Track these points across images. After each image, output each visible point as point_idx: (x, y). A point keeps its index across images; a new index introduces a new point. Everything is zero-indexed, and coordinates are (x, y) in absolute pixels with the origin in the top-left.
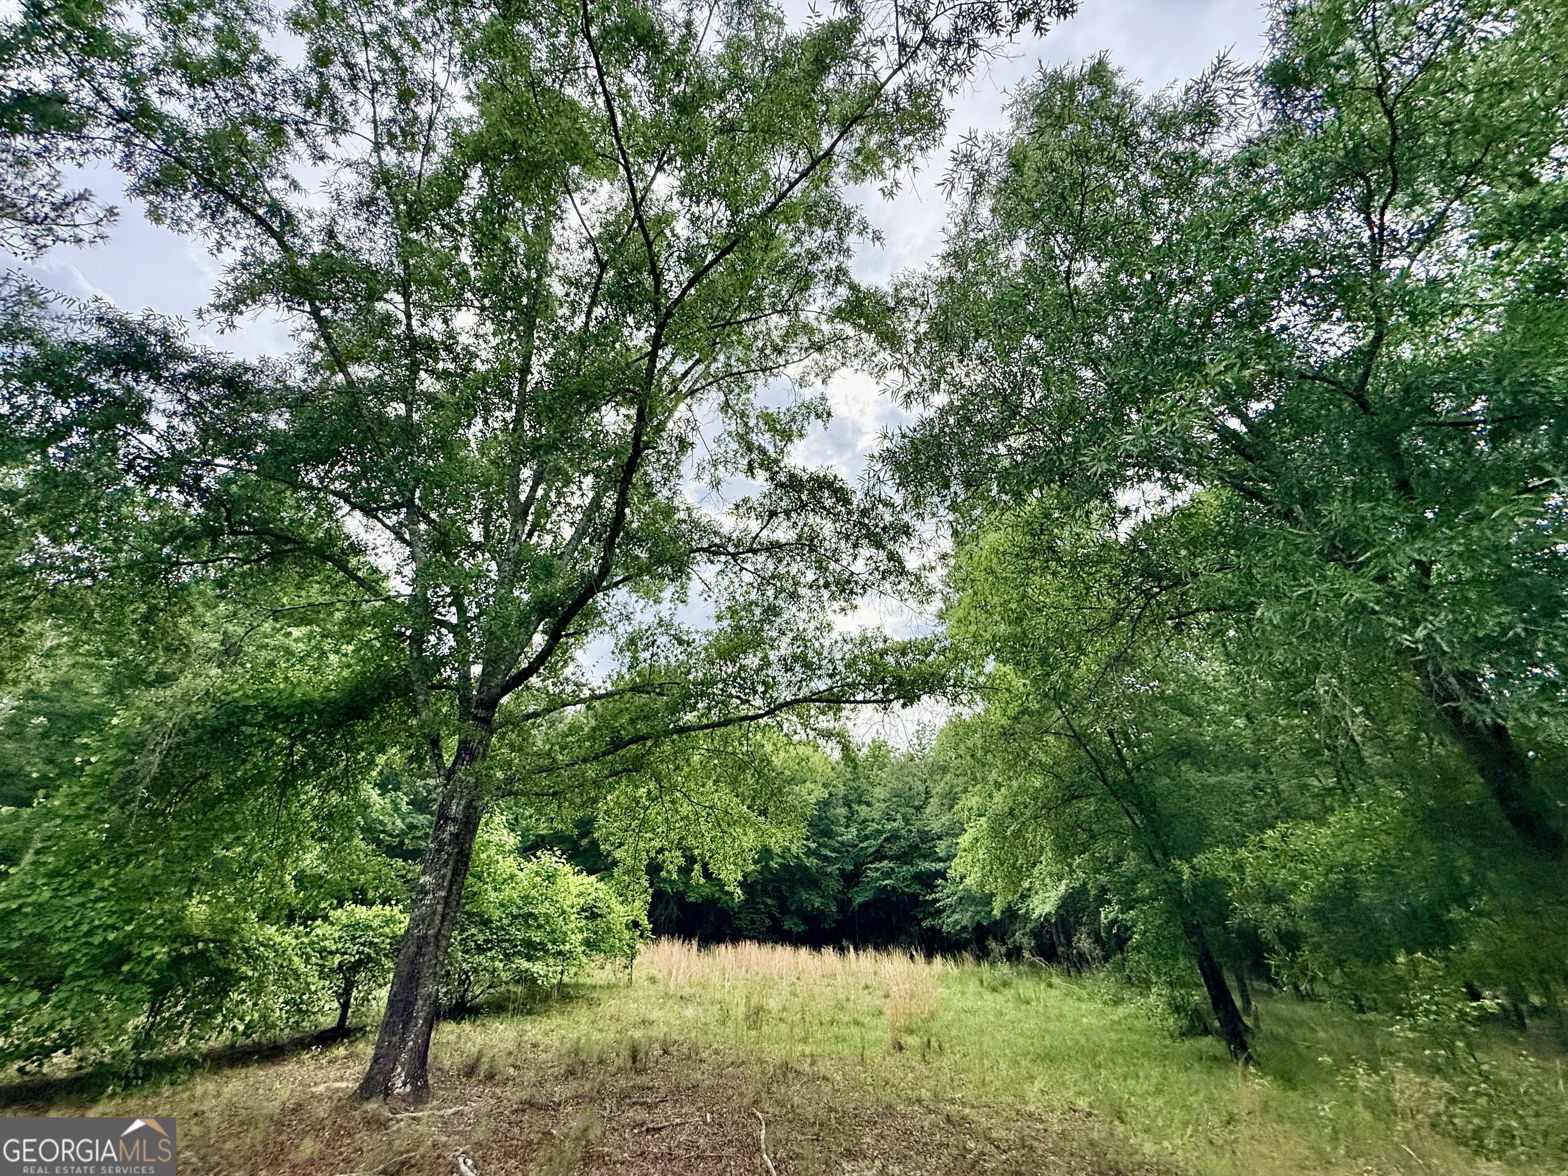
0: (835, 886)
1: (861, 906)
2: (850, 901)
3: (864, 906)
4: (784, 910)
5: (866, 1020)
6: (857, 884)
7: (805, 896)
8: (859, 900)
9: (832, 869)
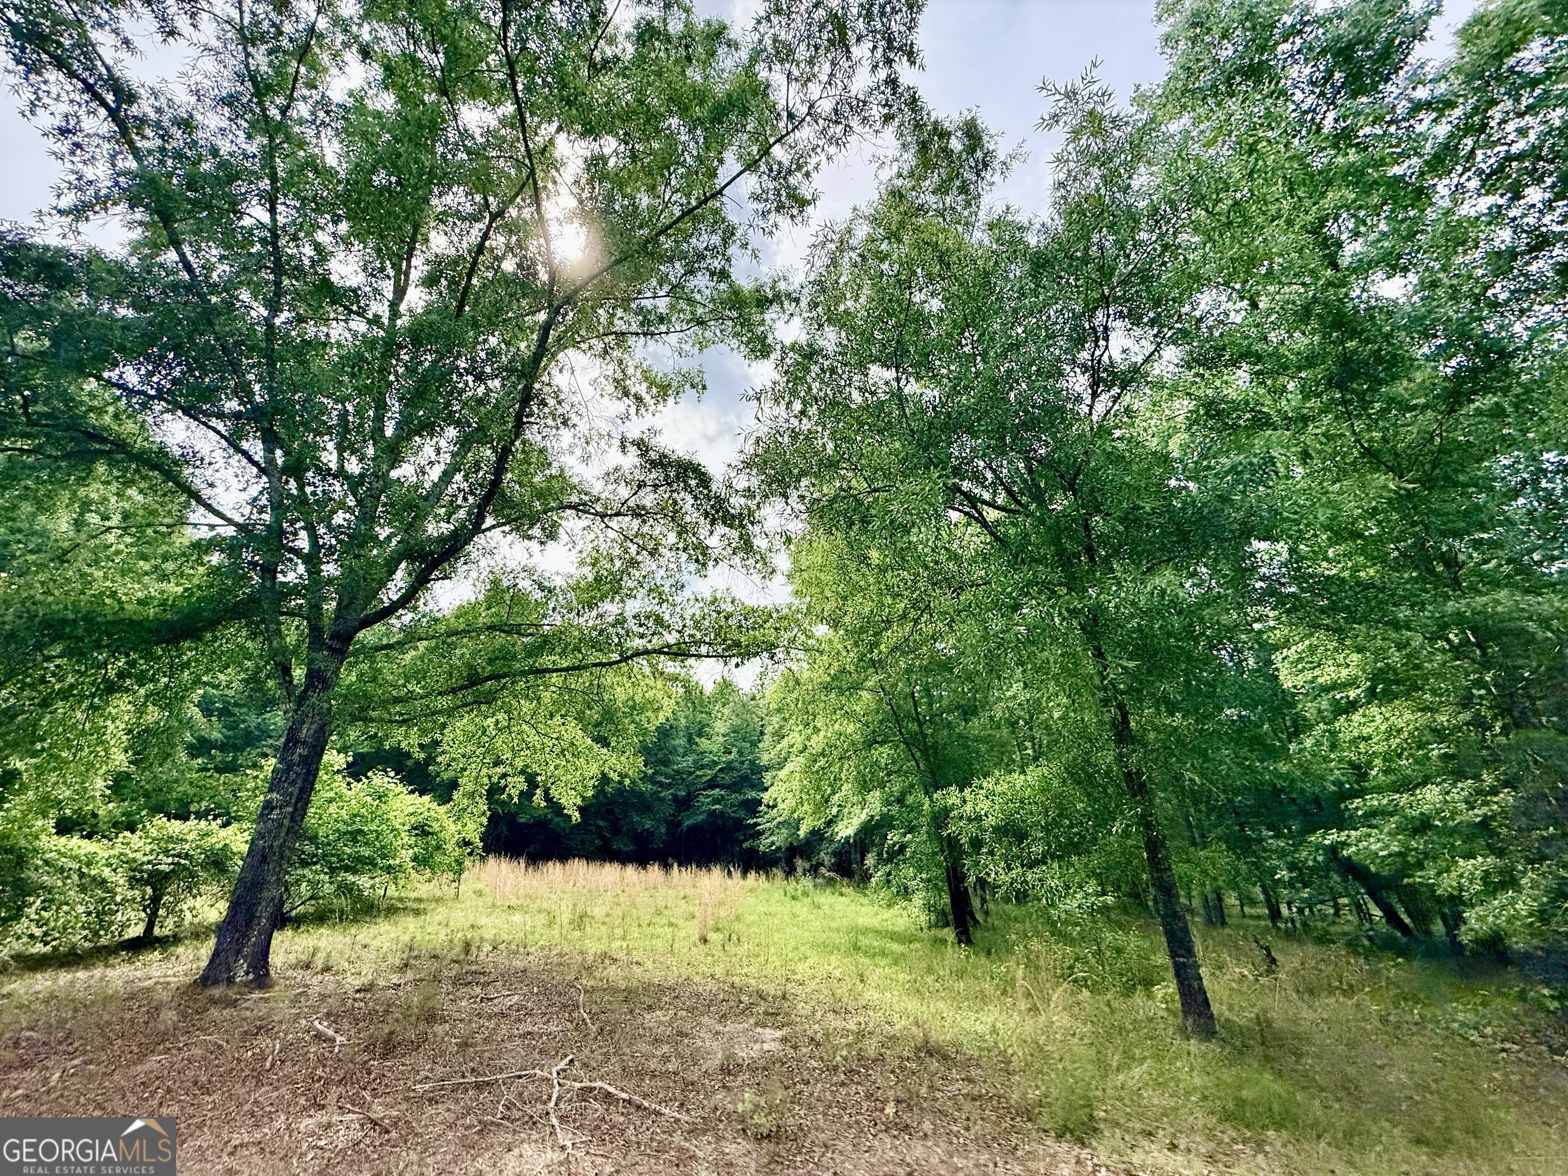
0: (668, 810)
1: (690, 828)
2: (680, 823)
3: (693, 829)
4: (616, 831)
5: (680, 922)
6: (688, 809)
7: (636, 819)
8: (688, 823)
9: (666, 794)
